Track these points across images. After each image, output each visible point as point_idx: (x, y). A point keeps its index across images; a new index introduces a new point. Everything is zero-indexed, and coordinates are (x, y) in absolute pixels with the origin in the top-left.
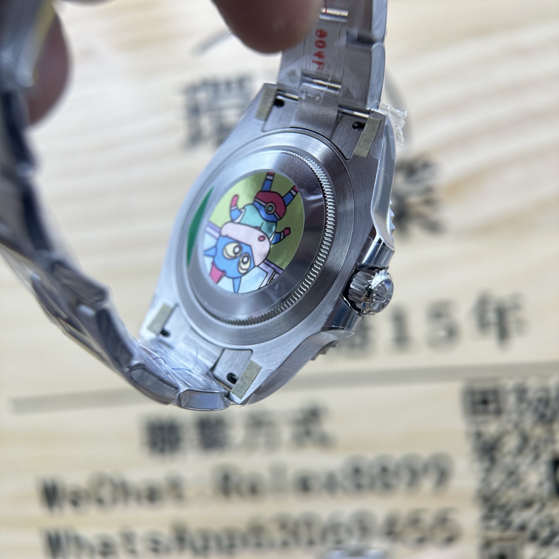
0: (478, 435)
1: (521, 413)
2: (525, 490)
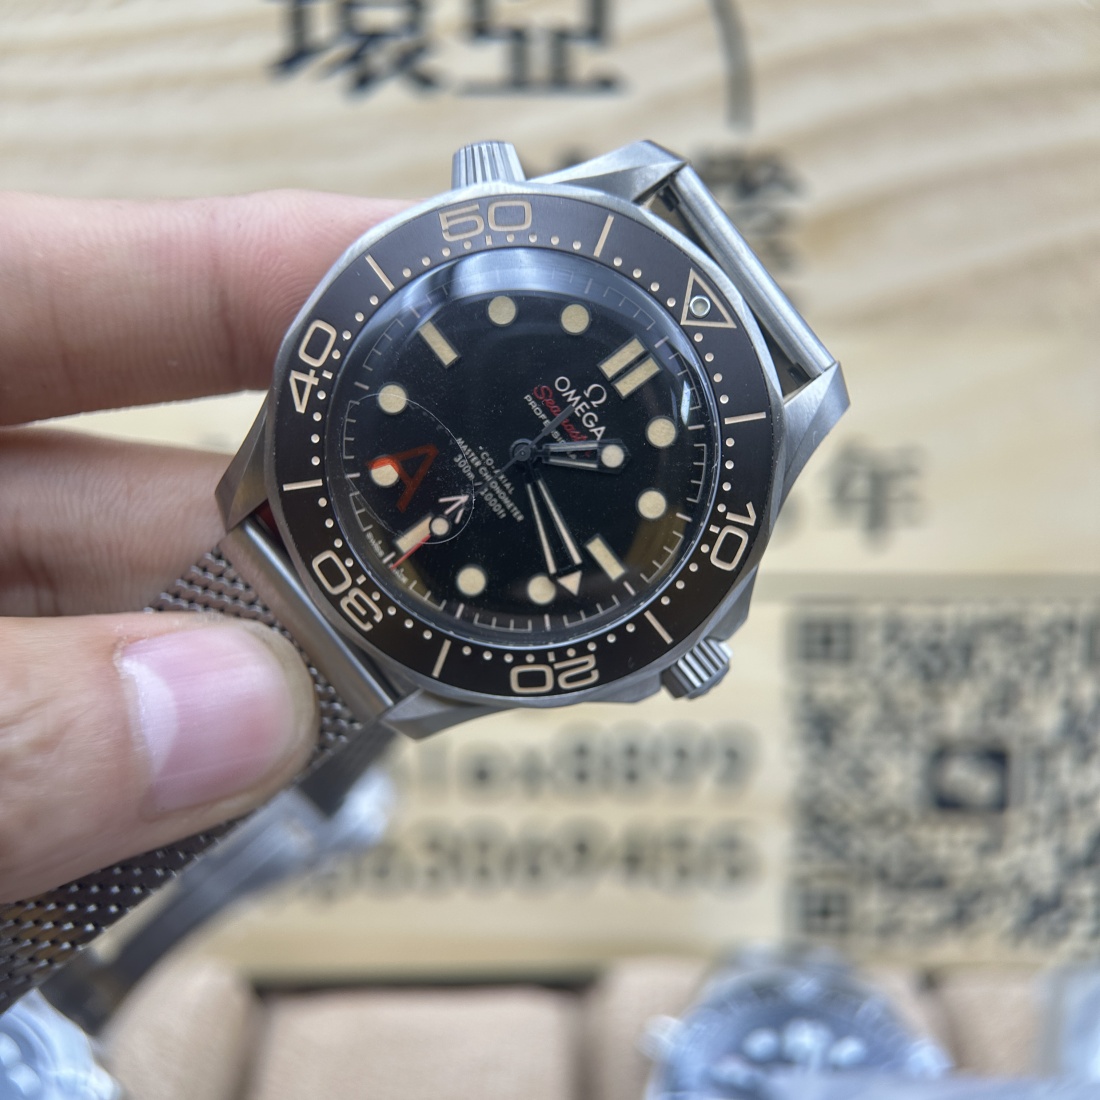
0: (808, 699)
1: (889, 664)
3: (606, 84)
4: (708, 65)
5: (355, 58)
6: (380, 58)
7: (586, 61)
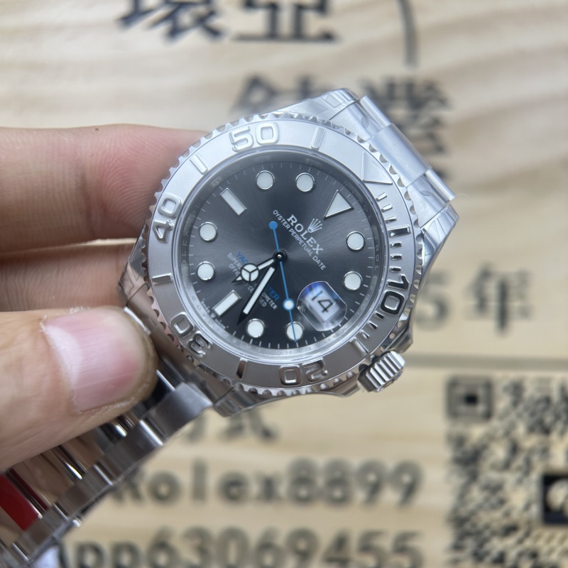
2: (507, 514)
3: (327, 37)
4: (393, 27)
5: (170, 17)
6: (186, 18)
7: (314, 23)
